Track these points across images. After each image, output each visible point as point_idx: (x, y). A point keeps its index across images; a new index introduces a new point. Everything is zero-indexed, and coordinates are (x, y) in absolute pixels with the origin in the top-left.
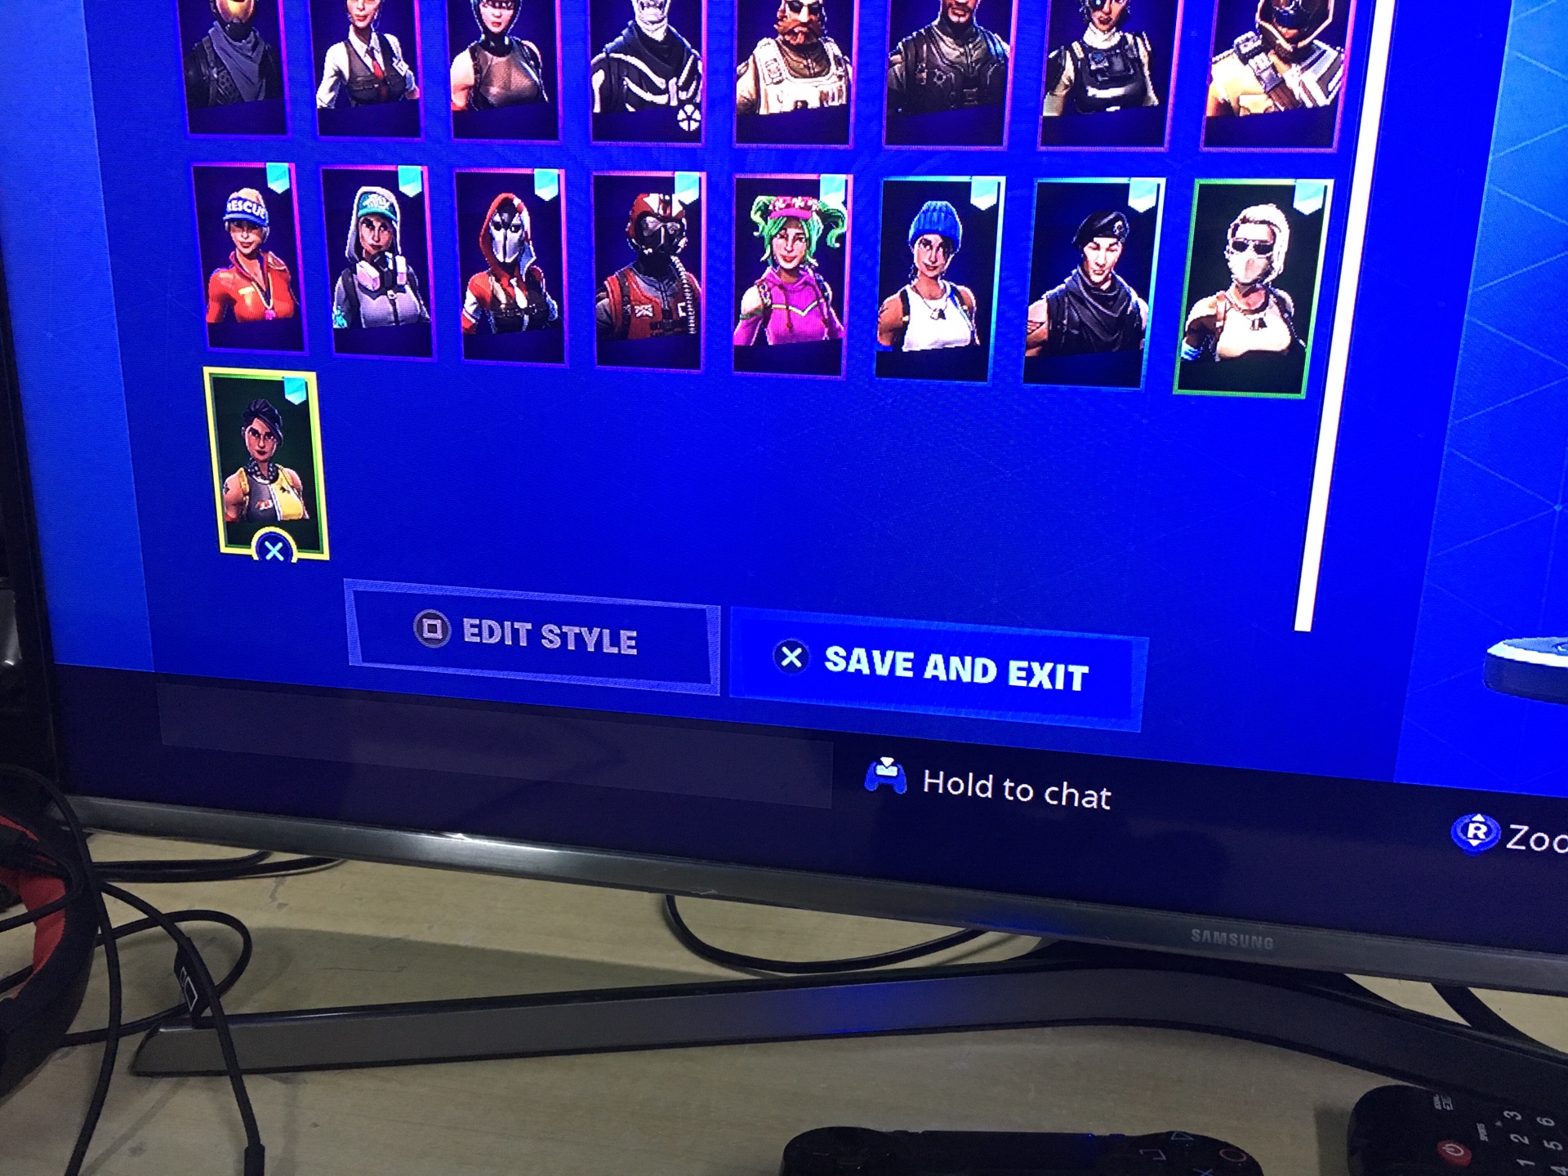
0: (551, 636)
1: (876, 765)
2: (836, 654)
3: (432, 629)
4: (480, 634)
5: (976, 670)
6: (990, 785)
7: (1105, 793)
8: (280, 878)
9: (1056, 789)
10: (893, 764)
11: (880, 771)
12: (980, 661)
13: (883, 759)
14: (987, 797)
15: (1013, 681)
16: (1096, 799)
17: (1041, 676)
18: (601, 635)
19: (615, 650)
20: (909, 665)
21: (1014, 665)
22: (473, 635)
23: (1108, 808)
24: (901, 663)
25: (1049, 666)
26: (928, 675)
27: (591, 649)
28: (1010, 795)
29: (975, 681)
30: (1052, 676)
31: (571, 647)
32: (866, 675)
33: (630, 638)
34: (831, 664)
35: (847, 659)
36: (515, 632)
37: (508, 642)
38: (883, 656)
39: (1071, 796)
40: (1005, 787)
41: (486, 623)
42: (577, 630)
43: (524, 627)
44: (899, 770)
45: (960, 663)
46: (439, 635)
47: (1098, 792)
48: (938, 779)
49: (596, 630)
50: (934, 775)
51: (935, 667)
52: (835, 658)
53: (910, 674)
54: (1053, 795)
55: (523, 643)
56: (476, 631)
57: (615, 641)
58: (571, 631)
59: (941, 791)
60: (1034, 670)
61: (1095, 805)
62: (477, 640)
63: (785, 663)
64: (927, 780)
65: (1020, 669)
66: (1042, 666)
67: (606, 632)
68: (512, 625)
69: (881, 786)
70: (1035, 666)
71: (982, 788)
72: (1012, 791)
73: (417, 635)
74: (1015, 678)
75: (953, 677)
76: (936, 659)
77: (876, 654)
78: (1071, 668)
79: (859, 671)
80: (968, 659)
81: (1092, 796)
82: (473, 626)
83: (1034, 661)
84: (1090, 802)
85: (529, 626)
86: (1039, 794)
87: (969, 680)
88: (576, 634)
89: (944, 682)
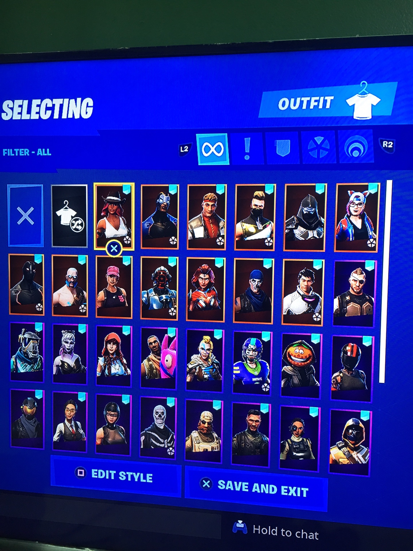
0: (122, 476)
1: (236, 523)
2: (222, 483)
3: (81, 473)
4: (97, 475)
5: (270, 489)
6: (276, 531)
7: (316, 534)
9: (300, 532)
11: (238, 525)
12: (271, 486)
13: (239, 521)
14: (276, 535)
15: (283, 493)
16: (313, 536)
17: (292, 491)
18: (140, 475)
19: (145, 481)
20: (247, 487)
21: (283, 487)
22: (95, 475)
23: (318, 539)
24: (244, 486)
25: (295, 488)
26: (253, 491)
27: (136, 480)
28: (283, 534)
29: (270, 493)
30: (296, 491)
31: (129, 479)
32: (232, 491)
33: (150, 477)
34: (220, 486)
35: (226, 485)
36: (110, 474)
37: (107, 477)
38: (238, 484)
39: (304, 535)
40: (281, 531)
41: (100, 471)
42: (131, 473)
43: (113, 472)
44: (244, 525)
45: (264, 487)
46: (83, 475)
47: (314, 533)
48: (258, 528)
49: (138, 474)
51: (256, 488)
52: (221, 484)
53: (247, 490)
54: (298, 535)
55: (113, 478)
57: (145, 478)
58: (129, 474)
59: (259, 533)
60: (290, 489)
61: (313, 538)
62: (96, 477)
63: (204, 486)
64: (254, 529)
65: (285, 489)
66: (292, 488)
67: (142, 475)
68: (109, 472)
69: (238, 531)
70: (290, 488)
72: (284, 533)
73: (75, 475)
74: (283, 492)
75: (262, 491)
76: (256, 485)
77: (236, 483)
78: (303, 489)
79: (229, 489)
80: (267, 485)
81: (312, 535)
82: (95, 472)
83: (290, 486)
84: (311, 537)
85: (115, 472)
86: (293, 534)
87: (268, 493)
88: (131, 475)
89: (259, 493)
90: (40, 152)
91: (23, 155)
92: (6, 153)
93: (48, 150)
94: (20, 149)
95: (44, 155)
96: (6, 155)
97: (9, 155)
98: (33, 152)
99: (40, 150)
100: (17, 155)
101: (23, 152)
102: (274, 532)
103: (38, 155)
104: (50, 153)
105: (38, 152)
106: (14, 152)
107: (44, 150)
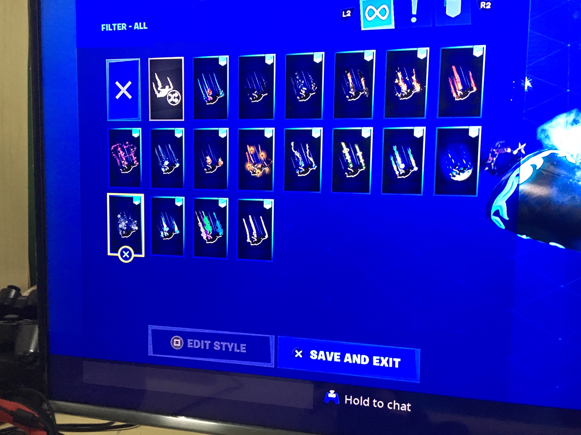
0: (217, 346)
1: (328, 393)
2: (314, 353)
3: (177, 343)
4: (193, 345)
5: (361, 359)
6: (368, 401)
7: (409, 405)
8: (118, 431)
9: (392, 403)
10: (334, 393)
11: (330, 395)
12: (363, 356)
13: (331, 391)
14: (367, 406)
16: (405, 407)
17: (384, 362)
18: (234, 346)
19: (238, 351)
20: (339, 357)
21: (375, 358)
22: (191, 345)
23: (410, 410)
24: (335, 356)
25: (387, 358)
26: (345, 361)
27: (230, 350)
29: (362, 363)
30: (388, 362)
31: (224, 349)
32: (324, 361)
33: (244, 347)
35: (318, 355)
36: (205, 344)
37: (202, 348)
38: (330, 354)
39: (397, 406)
40: (373, 402)
41: (195, 341)
42: (226, 343)
43: (208, 342)
44: (336, 395)
45: (356, 357)
46: (179, 345)
47: (406, 404)
48: (350, 398)
49: (232, 344)
50: (349, 397)
51: (348, 358)
52: (314, 355)
53: (339, 361)
54: (390, 406)
55: (207, 348)
56: (192, 343)
57: (239, 348)
58: (224, 344)
59: (351, 403)
60: (382, 360)
61: (405, 409)
62: (192, 347)
63: (296, 356)
64: (346, 399)
65: (377, 359)
66: (384, 358)
67: (236, 344)
68: (204, 342)
69: (331, 401)
70: (382, 358)
71: (365, 402)
72: (376, 404)
73: (171, 344)
74: (375, 363)
75: (354, 362)
76: (348, 355)
77: (327, 353)
78: (395, 359)
79: (322, 359)
80: (359, 356)
81: (404, 406)
82: (191, 342)
83: (381, 356)
84: (403, 408)
85: (210, 342)
86: (386, 405)
87: (359, 363)
88: (225, 345)
89: (350, 363)
90: (136, 26)
91: (120, 29)
92: (104, 28)
93: (144, 23)
94: (118, 24)
95: (140, 29)
96: (105, 30)
97: (107, 30)
98: (130, 26)
99: (136, 24)
100: (115, 29)
101: (120, 27)
102: (366, 403)
103: (135, 28)
104: (146, 27)
105: (135, 26)
106: (112, 27)
107: (140, 23)
